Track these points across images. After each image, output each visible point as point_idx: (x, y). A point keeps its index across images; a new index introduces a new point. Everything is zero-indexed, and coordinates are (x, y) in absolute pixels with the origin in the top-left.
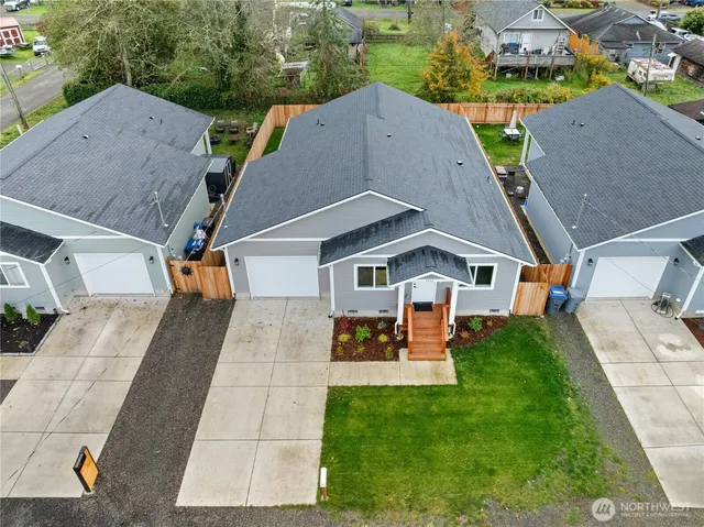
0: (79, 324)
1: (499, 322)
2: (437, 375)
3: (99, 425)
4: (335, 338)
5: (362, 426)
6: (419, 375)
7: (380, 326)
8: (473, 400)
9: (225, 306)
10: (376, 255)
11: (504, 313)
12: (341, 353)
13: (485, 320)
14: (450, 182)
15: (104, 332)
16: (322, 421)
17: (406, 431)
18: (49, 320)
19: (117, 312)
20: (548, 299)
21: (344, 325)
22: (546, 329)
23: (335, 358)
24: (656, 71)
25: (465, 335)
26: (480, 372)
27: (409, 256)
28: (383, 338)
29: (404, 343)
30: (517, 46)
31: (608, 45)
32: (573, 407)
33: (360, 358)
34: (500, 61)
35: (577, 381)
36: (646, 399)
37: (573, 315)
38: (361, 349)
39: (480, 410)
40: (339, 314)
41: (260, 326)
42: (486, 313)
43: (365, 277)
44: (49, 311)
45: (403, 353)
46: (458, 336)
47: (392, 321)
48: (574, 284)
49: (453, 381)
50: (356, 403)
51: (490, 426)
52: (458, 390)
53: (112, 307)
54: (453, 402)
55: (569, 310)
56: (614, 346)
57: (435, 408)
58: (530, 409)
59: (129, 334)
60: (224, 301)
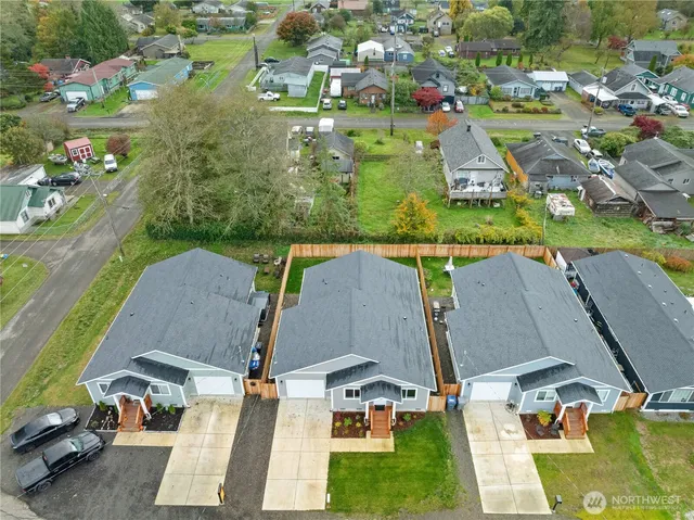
0: (197, 414)
1: (420, 415)
2: (385, 446)
3: (220, 471)
4: (333, 424)
5: (346, 473)
6: (375, 447)
7: (357, 417)
8: (401, 460)
9: (274, 402)
10: (355, 385)
11: (423, 410)
12: (337, 433)
13: (412, 414)
14: (397, 337)
15: (211, 419)
16: (327, 470)
17: (367, 476)
18: (180, 411)
19: (216, 406)
20: (447, 404)
21: (339, 416)
22: (445, 419)
23: (333, 436)
24: (563, 209)
25: (401, 423)
26: (406, 445)
27: (371, 386)
28: (358, 425)
29: (368, 428)
30: (466, 180)
31: (536, 178)
32: (449, 465)
33: (346, 436)
34: (453, 194)
35: (455, 451)
36: (486, 461)
37: (461, 411)
38: (346, 432)
39: (404, 466)
40: (335, 410)
41: (293, 416)
42: (414, 410)
43: (349, 393)
44: (180, 406)
45: (368, 433)
46: (397, 424)
47: (363, 414)
48: (462, 394)
49: (392, 450)
50: (344, 461)
51: (407, 474)
52: (394, 455)
53: (212, 403)
54: (391, 461)
55: (459, 408)
56: (478, 431)
57: (382, 465)
58: (428, 465)
59: (226, 420)
60: (273, 400)
